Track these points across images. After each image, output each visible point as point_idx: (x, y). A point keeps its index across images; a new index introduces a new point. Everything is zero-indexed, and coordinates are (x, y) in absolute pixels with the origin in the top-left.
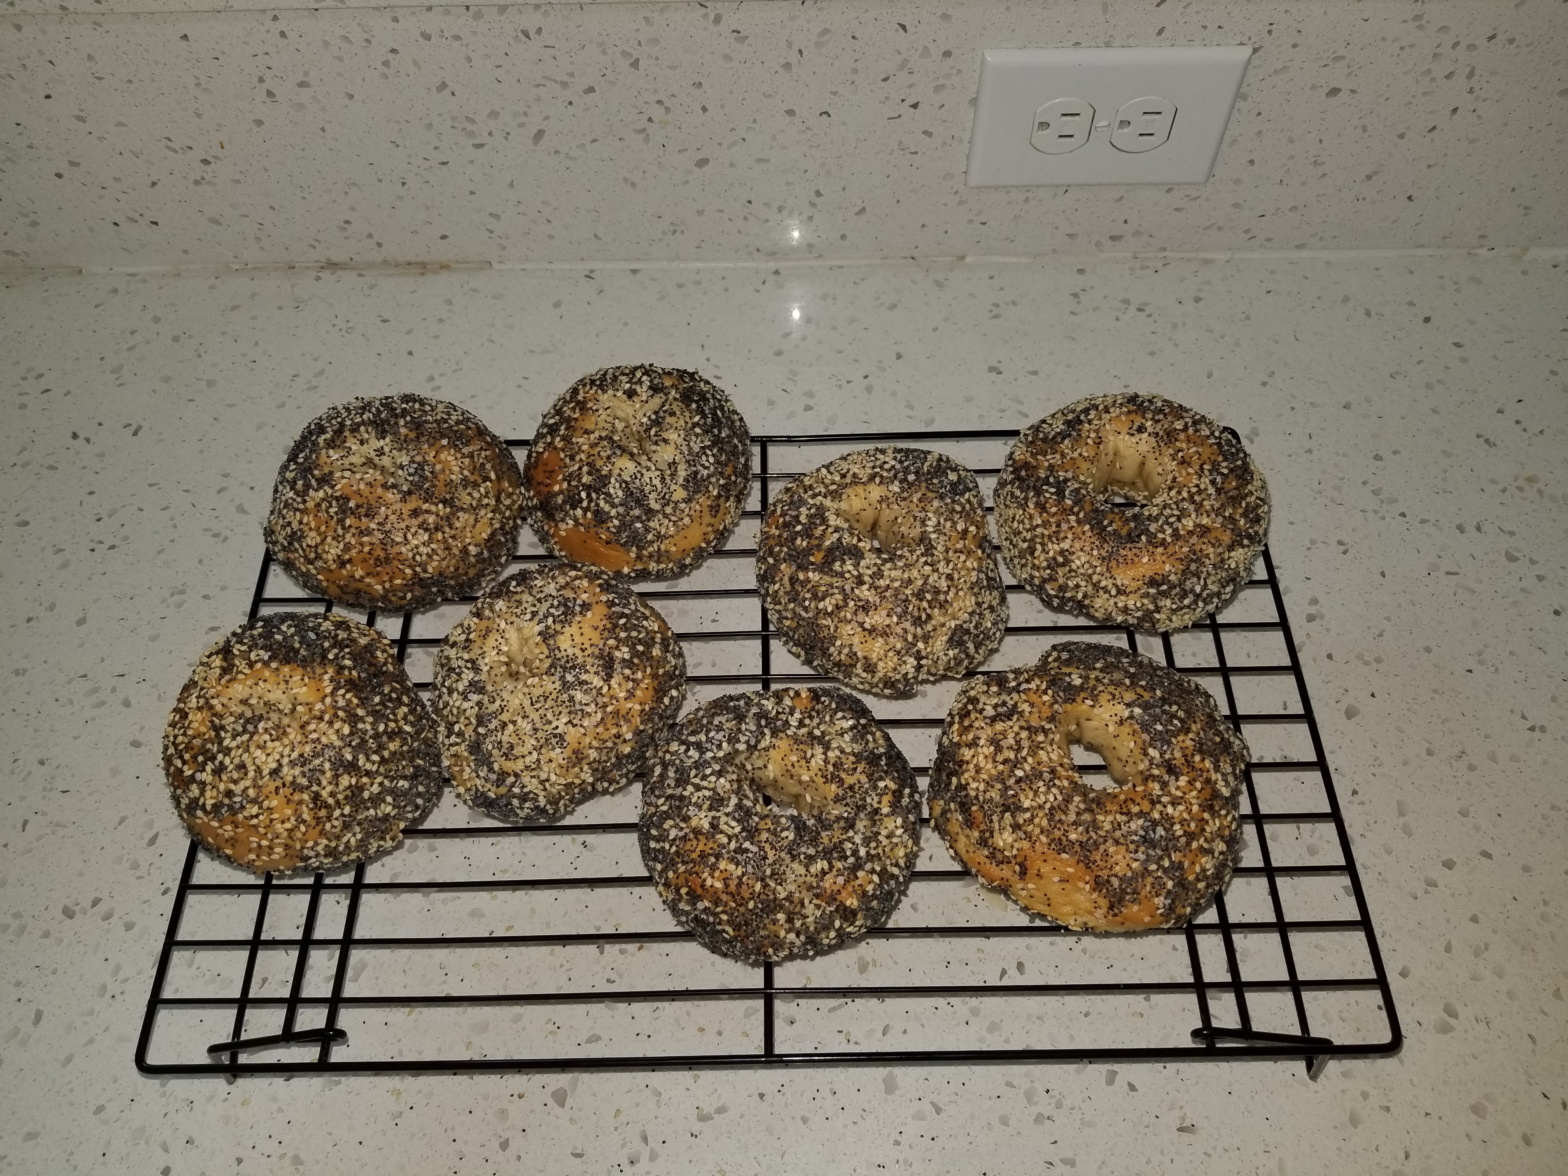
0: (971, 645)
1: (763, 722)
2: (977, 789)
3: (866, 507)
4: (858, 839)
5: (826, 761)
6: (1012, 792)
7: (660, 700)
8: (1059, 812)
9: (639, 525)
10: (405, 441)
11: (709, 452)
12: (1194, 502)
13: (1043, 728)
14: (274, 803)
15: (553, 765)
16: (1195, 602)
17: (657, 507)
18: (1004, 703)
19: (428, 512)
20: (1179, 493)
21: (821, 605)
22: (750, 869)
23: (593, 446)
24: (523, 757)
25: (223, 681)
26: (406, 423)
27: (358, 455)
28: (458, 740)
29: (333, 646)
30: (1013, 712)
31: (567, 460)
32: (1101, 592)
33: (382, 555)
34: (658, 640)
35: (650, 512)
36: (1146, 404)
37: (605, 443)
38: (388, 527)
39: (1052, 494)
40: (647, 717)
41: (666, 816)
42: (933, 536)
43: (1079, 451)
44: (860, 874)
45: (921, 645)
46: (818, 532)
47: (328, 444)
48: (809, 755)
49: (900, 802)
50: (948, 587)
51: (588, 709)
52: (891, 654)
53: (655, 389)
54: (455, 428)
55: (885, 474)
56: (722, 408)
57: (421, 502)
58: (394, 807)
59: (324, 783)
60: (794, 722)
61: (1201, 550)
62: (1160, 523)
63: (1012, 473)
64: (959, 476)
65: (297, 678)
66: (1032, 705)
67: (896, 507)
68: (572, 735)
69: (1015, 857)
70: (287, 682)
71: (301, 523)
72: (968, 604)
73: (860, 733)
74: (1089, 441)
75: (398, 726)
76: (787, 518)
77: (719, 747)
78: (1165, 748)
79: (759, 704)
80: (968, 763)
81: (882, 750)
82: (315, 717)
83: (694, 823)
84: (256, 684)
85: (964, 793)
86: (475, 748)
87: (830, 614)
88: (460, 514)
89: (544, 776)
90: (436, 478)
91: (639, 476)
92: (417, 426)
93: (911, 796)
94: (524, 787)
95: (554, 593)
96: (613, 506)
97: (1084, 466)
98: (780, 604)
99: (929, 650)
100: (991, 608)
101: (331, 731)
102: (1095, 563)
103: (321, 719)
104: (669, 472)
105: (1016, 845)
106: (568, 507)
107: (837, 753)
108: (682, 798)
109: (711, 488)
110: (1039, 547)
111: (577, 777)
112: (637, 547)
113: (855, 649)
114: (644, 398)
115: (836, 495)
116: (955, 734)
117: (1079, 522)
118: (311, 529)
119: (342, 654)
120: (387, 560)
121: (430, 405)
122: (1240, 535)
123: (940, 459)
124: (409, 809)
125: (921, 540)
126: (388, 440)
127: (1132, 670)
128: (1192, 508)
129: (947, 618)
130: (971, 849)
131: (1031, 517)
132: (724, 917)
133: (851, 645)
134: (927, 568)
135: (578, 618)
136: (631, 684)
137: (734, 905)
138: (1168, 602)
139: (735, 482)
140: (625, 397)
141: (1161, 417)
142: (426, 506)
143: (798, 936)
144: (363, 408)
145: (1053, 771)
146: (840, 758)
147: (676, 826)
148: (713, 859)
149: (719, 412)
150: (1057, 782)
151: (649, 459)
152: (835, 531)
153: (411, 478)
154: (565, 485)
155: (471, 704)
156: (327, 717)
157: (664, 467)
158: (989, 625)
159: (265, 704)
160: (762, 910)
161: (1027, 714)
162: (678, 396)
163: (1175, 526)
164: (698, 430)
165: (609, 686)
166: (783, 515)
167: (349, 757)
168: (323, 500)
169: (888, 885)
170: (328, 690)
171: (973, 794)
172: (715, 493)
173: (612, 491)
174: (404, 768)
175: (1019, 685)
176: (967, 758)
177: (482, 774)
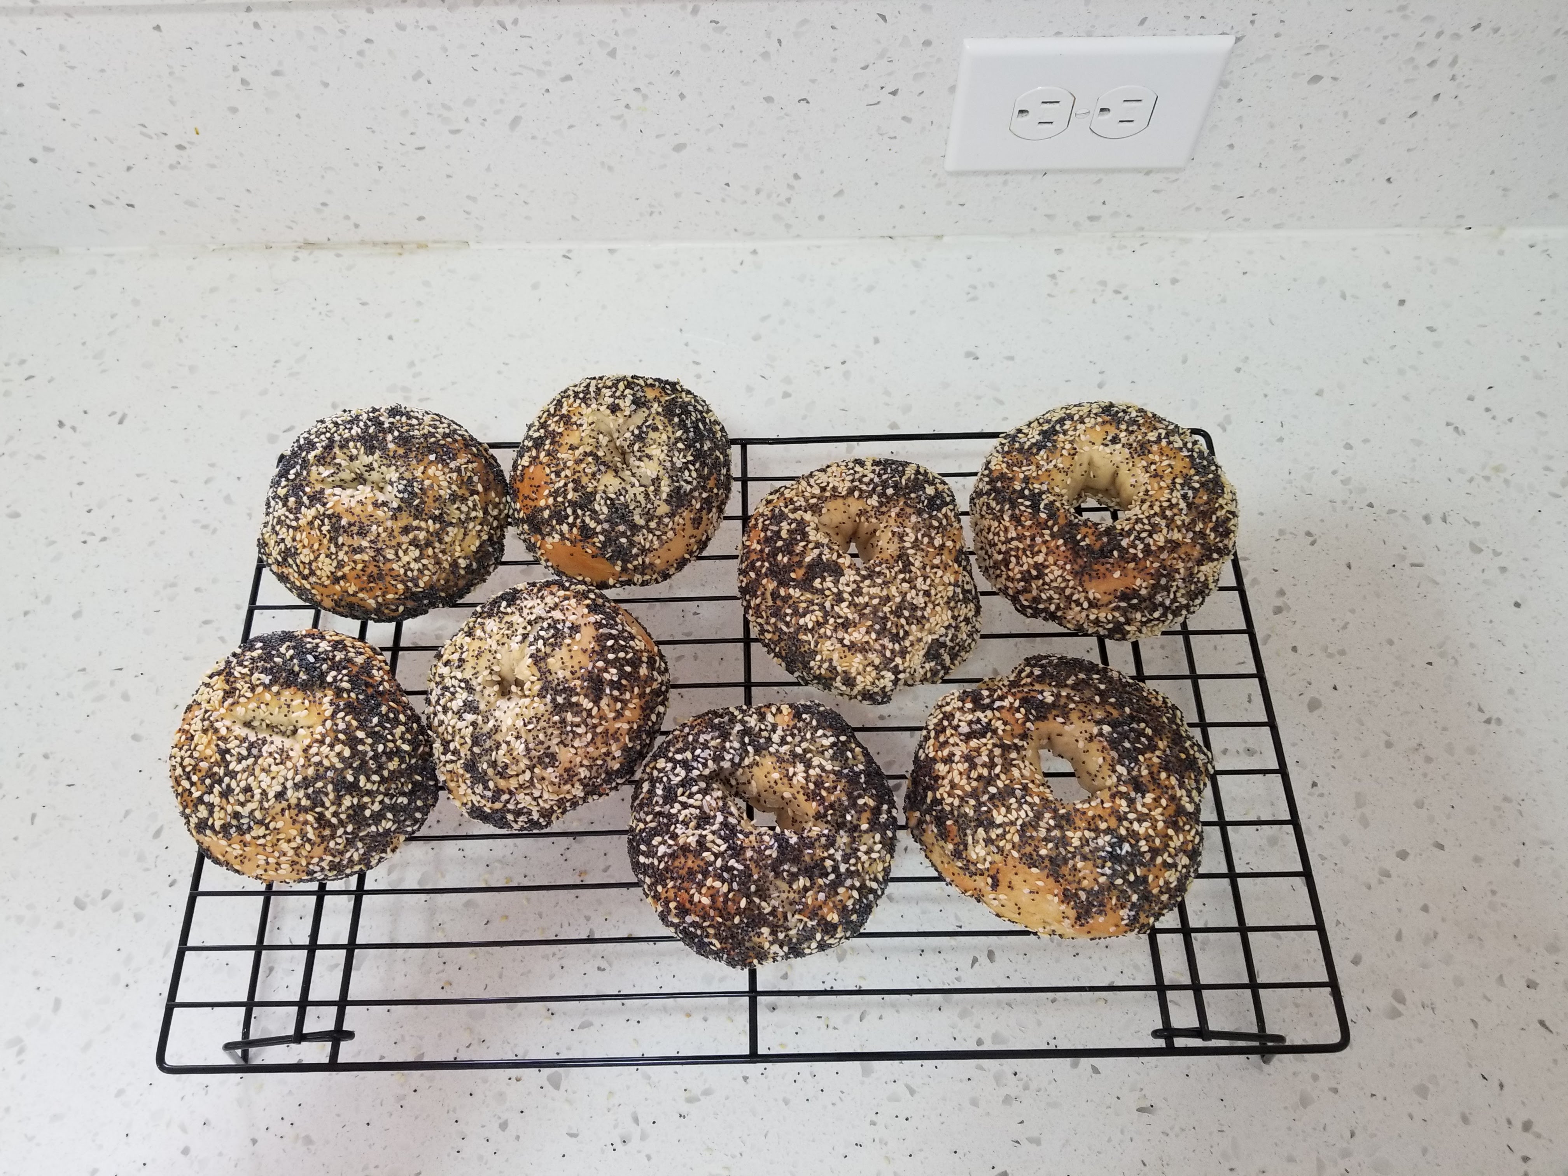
0: (947, 658)
1: (747, 740)
2: (952, 804)
3: (846, 520)
4: (838, 856)
5: (807, 778)
6: (984, 809)
7: (647, 718)
8: (1031, 828)
9: (623, 540)
10: (394, 457)
11: (691, 467)
12: (1165, 517)
13: (1015, 745)
14: (280, 824)
15: (547, 783)
16: (1164, 615)
17: (642, 522)
18: (979, 721)
19: (419, 528)
20: (1151, 507)
21: (802, 621)
22: (735, 886)
23: (578, 462)
24: (517, 775)
25: (226, 704)
26: (395, 438)
27: (348, 471)
28: (454, 758)
29: (331, 668)
30: (987, 729)
31: (553, 476)
32: (1073, 605)
33: (376, 571)
34: (645, 659)
35: (635, 528)
36: (1121, 414)
37: (590, 459)
38: (380, 545)
39: (1027, 507)
40: (634, 735)
41: (654, 832)
42: (911, 552)
43: (1054, 462)
44: (841, 890)
45: (898, 660)
46: (799, 548)
47: (319, 461)
48: (791, 774)
49: (878, 819)
50: (925, 603)
51: (579, 730)
52: (869, 669)
53: (638, 403)
54: (442, 442)
55: (864, 487)
56: (703, 419)
57: (411, 519)
58: (394, 822)
59: (328, 804)
60: (776, 738)
61: (1171, 566)
62: (1132, 538)
63: (988, 483)
64: (936, 489)
65: (297, 701)
66: (1005, 723)
67: (874, 520)
68: (565, 755)
69: (988, 870)
70: (289, 706)
71: (294, 540)
72: (945, 618)
73: (840, 750)
74: (1065, 452)
75: (396, 746)
76: (769, 533)
77: (705, 765)
78: (1133, 765)
79: (742, 722)
80: (943, 778)
81: (861, 767)
82: (317, 741)
83: (681, 841)
84: (259, 707)
85: (939, 808)
86: (471, 766)
87: (811, 631)
88: (450, 529)
89: (537, 794)
90: (425, 494)
91: (623, 492)
92: (404, 441)
93: (889, 812)
94: (517, 803)
95: (544, 615)
96: (599, 522)
97: (1059, 477)
98: (762, 617)
99: (906, 664)
100: (967, 620)
101: (332, 754)
102: (1068, 577)
103: (322, 742)
104: (652, 488)
105: (989, 858)
106: (554, 522)
107: (818, 770)
108: (669, 816)
109: (694, 501)
110: (1013, 559)
111: (568, 793)
112: (623, 561)
113: (835, 663)
114: (627, 413)
115: (815, 509)
116: (931, 748)
117: (1053, 536)
118: (304, 546)
119: (340, 677)
120: (381, 577)
121: (417, 418)
122: (1209, 550)
123: (918, 472)
124: (408, 823)
125: (900, 557)
126: (376, 456)
127: (1102, 687)
128: (1163, 523)
129: (925, 633)
130: (946, 860)
131: (1006, 530)
132: (711, 931)
133: (831, 660)
134: (906, 585)
135: (568, 641)
136: (619, 705)
137: (720, 920)
138: (1138, 616)
139: (717, 494)
140: (608, 412)
141: (1135, 427)
142: (415, 523)
143: (781, 947)
144: (351, 422)
145: (1025, 788)
146: (821, 776)
147: (664, 842)
148: (700, 876)
149: (700, 425)
150: (1028, 798)
151: (633, 475)
152: (815, 548)
153: (401, 496)
154: (551, 501)
155: (464, 723)
156: (328, 740)
157: (648, 482)
158: (965, 637)
159: (268, 725)
160: (747, 925)
161: (1000, 732)
162: (660, 410)
163: (1146, 541)
164: (680, 445)
165: (598, 707)
166: (765, 529)
167: (350, 778)
168: (315, 518)
169: (867, 899)
170: (328, 714)
171: (948, 808)
172: (698, 506)
173: (597, 507)
174: (402, 785)
175: (993, 702)
176: (941, 774)
177: (477, 791)
